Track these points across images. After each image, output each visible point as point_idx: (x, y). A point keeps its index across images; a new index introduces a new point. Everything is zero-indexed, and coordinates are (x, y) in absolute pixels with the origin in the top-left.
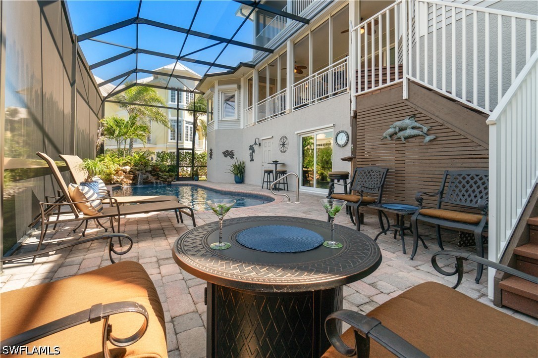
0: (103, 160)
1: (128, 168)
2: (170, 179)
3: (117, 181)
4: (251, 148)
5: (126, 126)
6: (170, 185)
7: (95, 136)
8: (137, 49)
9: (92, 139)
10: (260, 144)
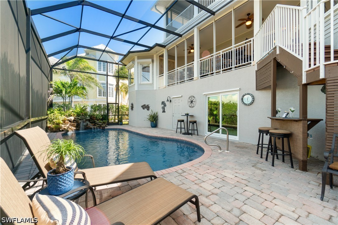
0: (53, 112)
1: (72, 118)
2: (104, 125)
3: (65, 129)
4: (163, 103)
5: (70, 87)
6: (104, 129)
7: (47, 95)
8: (80, 28)
9: (44, 97)
10: (171, 101)
